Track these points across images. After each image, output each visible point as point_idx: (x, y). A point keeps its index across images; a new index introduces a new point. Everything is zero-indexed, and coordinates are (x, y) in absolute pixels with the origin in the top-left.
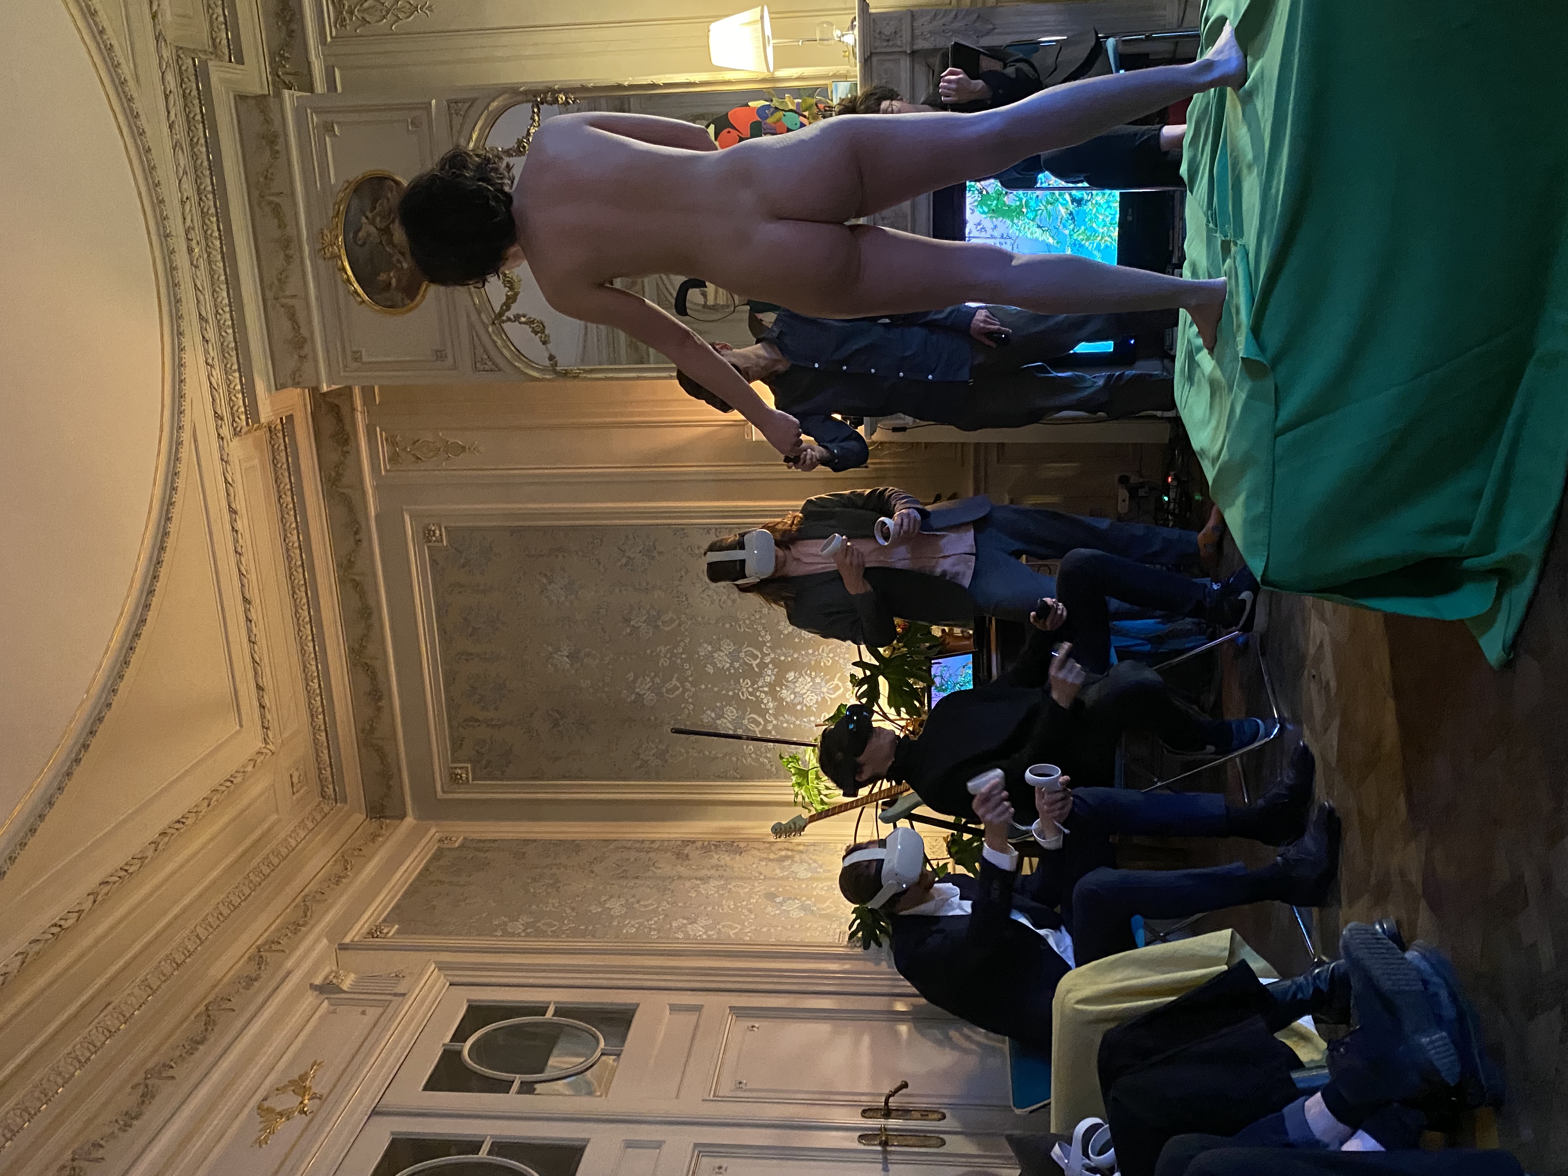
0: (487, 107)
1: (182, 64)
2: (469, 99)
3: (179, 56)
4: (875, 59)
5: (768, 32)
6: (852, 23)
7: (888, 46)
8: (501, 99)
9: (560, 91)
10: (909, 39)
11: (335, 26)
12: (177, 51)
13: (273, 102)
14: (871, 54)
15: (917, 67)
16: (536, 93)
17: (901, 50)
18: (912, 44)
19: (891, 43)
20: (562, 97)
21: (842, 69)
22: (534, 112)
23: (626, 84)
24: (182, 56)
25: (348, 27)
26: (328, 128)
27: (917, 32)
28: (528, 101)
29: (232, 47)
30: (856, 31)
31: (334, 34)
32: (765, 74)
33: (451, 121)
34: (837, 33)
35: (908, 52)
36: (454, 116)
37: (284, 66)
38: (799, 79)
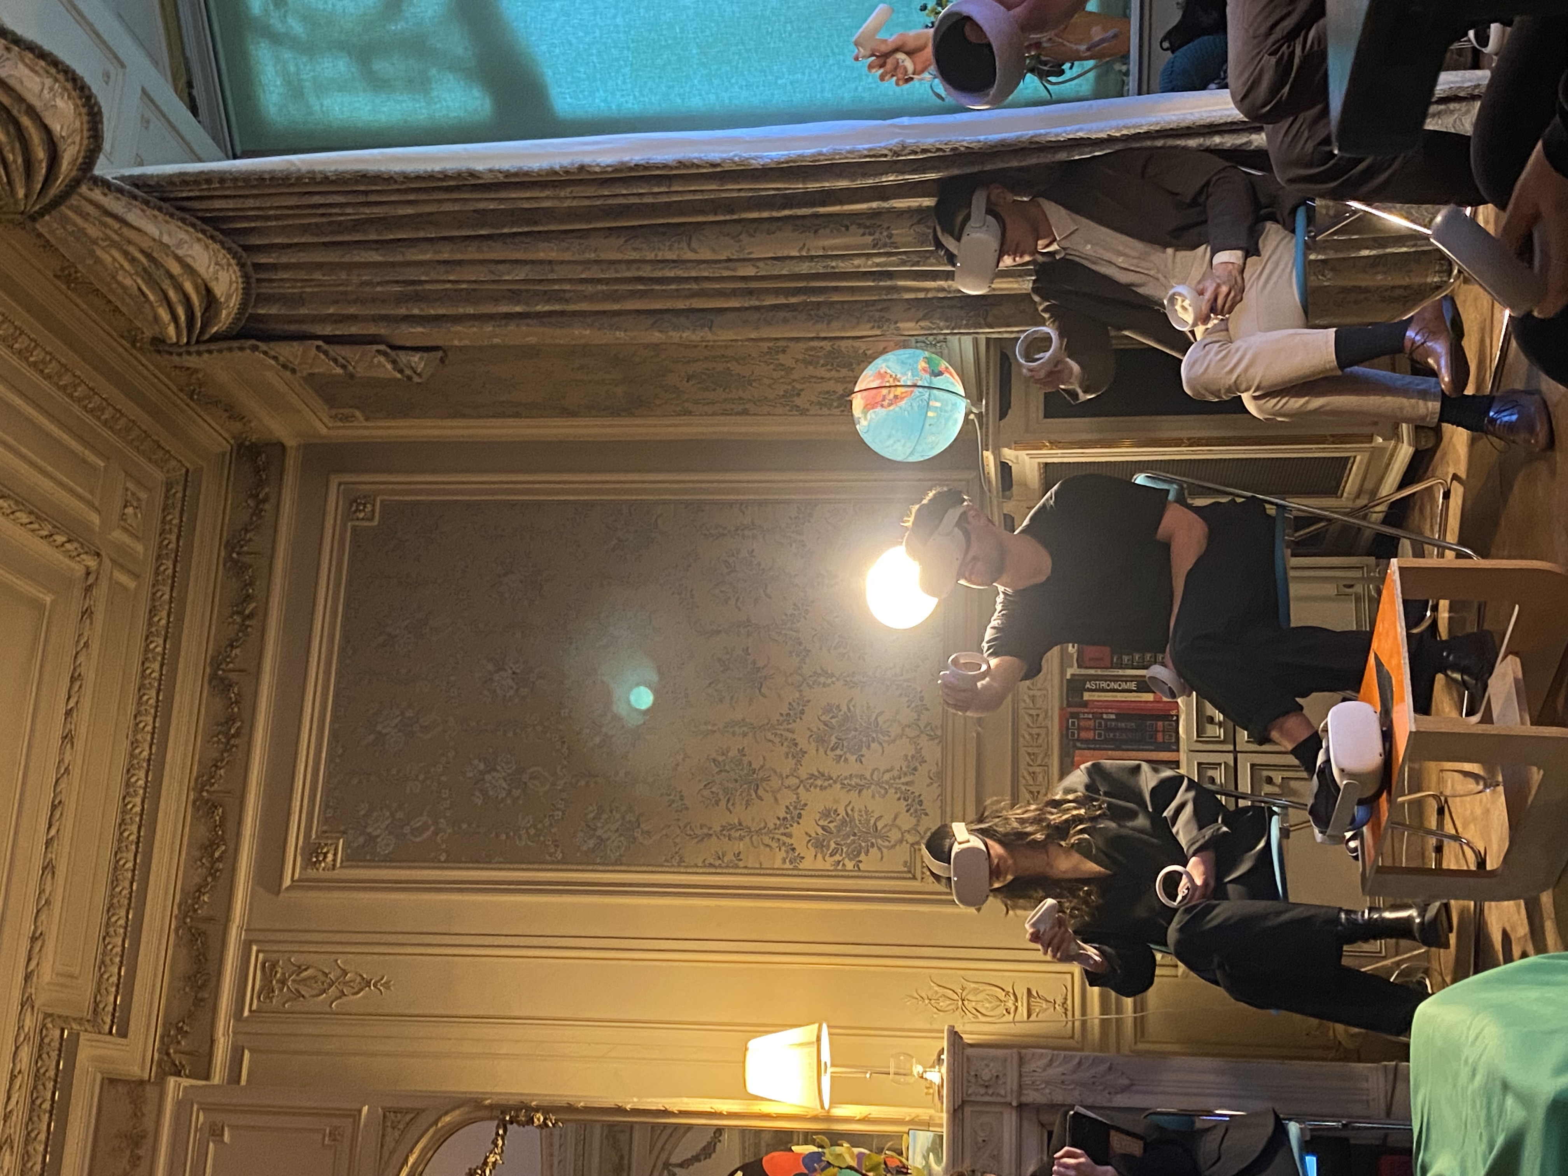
0: (436, 1123)
1: (46, 1036)
2: (412, 1110)
3: (44, 1026)
4: (968, 1109)
5: (826, 1057)
6: (939, 1056)
7: (986, 1094)
8: (457, 1112)
9: (537, 1109)
10: (1015, 1087)
11: (259, 997)
12: (44, 1019)
13: (151, 1092)
14: (963, 1102)
15: (1026, 1124)
16: (504, 1109)
17: (1002, 1100)
18: (1020, 1093)
19: (990, 1091)
20: (539, 1117)
21: (924, 1113)
22: (497, 1134)
23: (628, 1107)
24: (50, 1025)
25: (274, 1001)
26: (216, 1132)
27: (1027, 1080)
28: (492, 1119)
29: (117, 1014)
30: (944, 1069)
31: (254, 1007)
32: (819, 1111)
33: (383, 1136)
34: (918, 1069)
35: (1014, 1104)
36: (389, 1129)
37: (179, 1043)
38: (864, 1120)
